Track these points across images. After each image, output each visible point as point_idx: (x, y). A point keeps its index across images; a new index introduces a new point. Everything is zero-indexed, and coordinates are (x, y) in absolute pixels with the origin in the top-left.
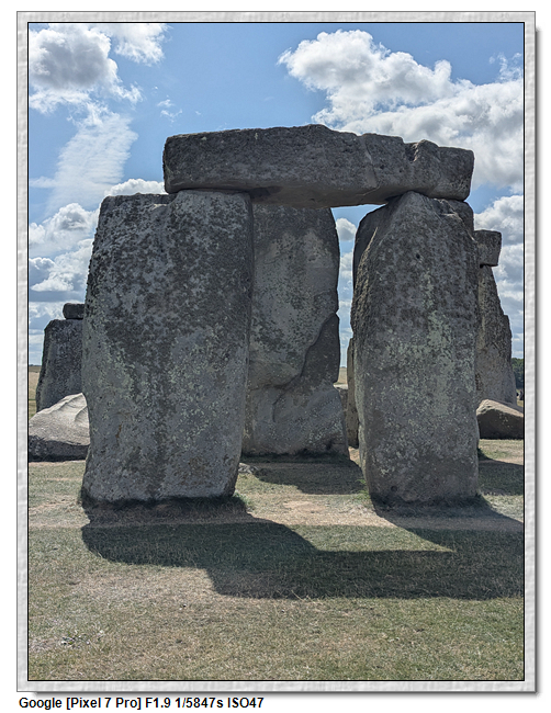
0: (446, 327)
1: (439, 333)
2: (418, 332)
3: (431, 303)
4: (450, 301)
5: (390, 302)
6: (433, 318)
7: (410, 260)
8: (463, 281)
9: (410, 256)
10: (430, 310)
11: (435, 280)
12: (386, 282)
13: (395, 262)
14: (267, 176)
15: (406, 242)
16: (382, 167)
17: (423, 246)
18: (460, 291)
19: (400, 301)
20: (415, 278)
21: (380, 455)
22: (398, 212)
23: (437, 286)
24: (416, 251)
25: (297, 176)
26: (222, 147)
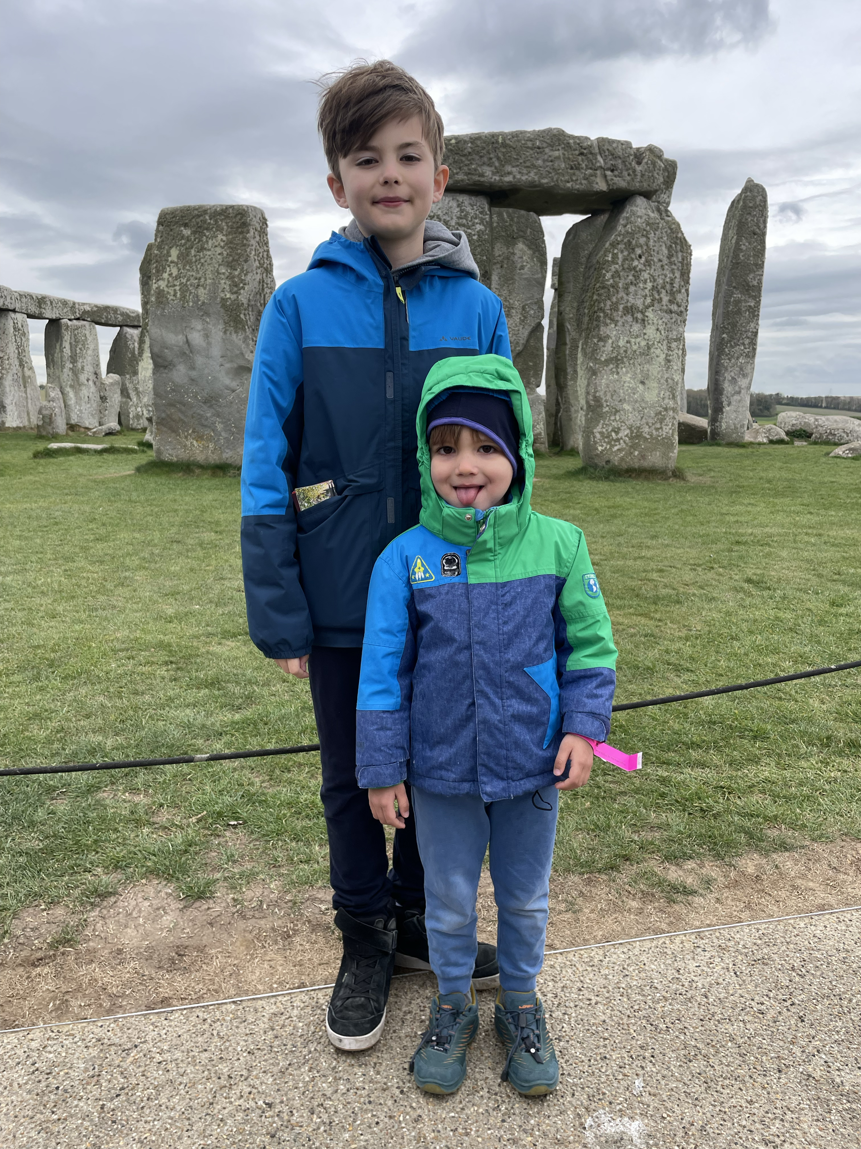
0: (660, 322)
1: (654, 328)
2: (636, 328)
3: (649, 300)
4: (665, 299)
5: (614, 299)
6: (650, 314)
7: (633, 260)
8: (677, 280)
9: (633, 256)
10: (647, 307)
11: (653, 279)
12: (611, 281)
13: (620, 263)
14: (508, 179)
15: (630, 242)
16: (612, 171)
17: (645, 247)
18: (675, 289)
19: (622, 298)
20: (637, 277)
21: (598, 436)
22: (625, 214)
23: (655, 285)
24: (639, 251)
25: (536, 178)
26: (470, 150)
